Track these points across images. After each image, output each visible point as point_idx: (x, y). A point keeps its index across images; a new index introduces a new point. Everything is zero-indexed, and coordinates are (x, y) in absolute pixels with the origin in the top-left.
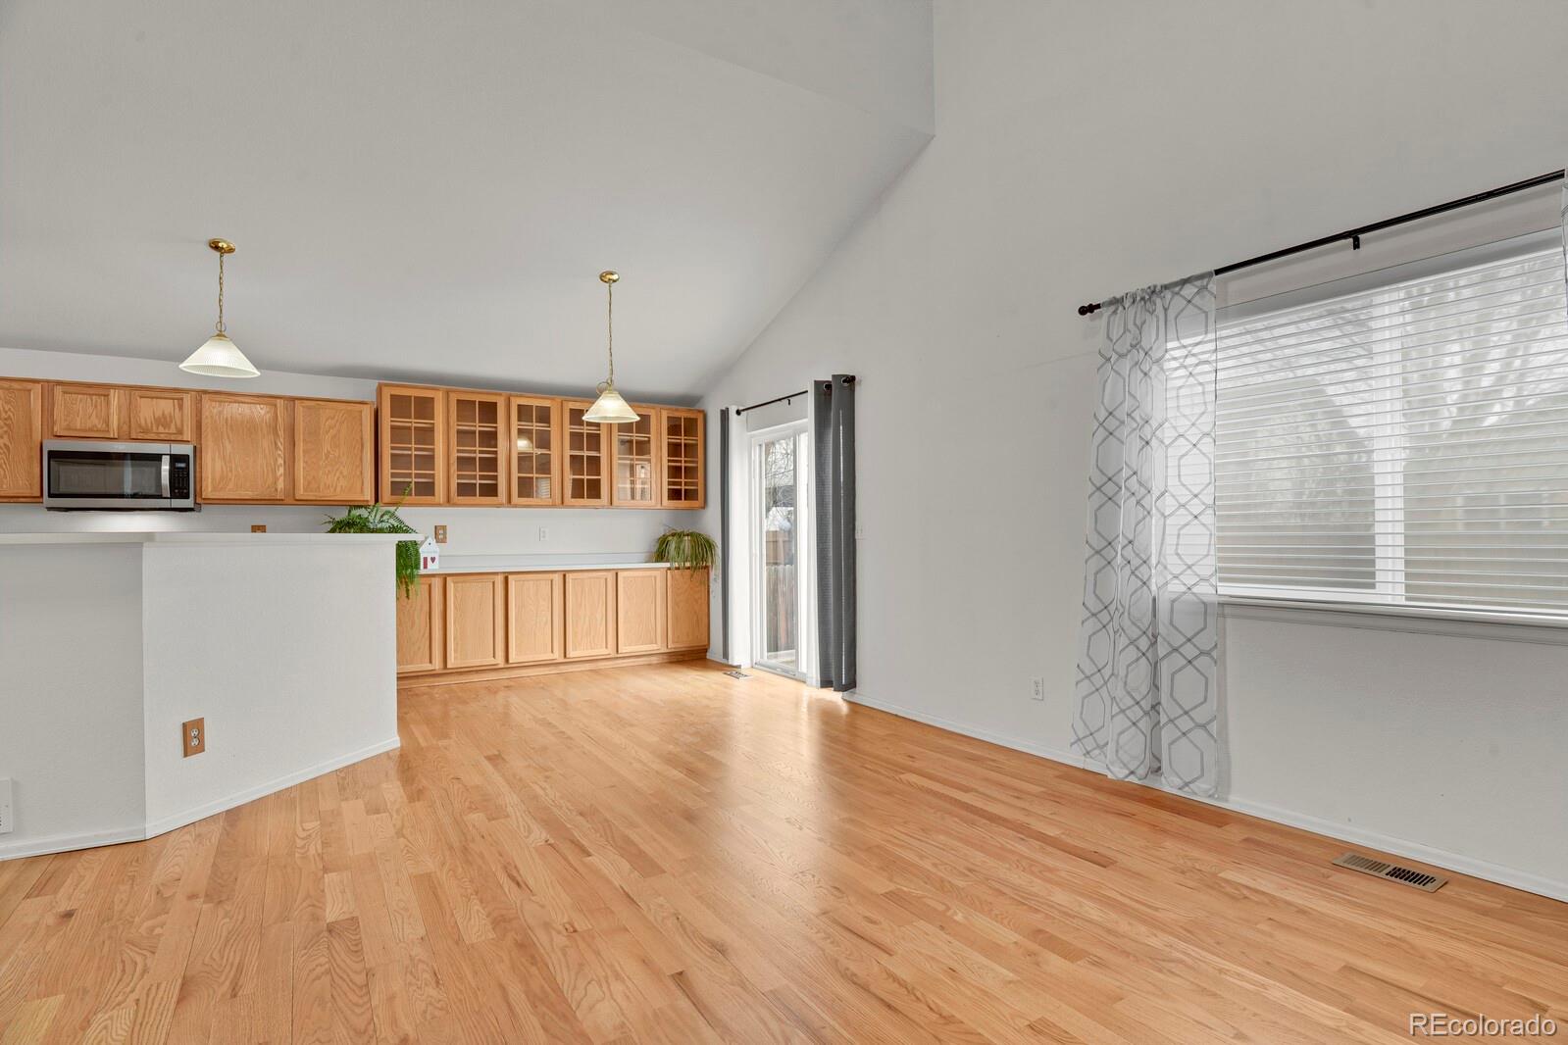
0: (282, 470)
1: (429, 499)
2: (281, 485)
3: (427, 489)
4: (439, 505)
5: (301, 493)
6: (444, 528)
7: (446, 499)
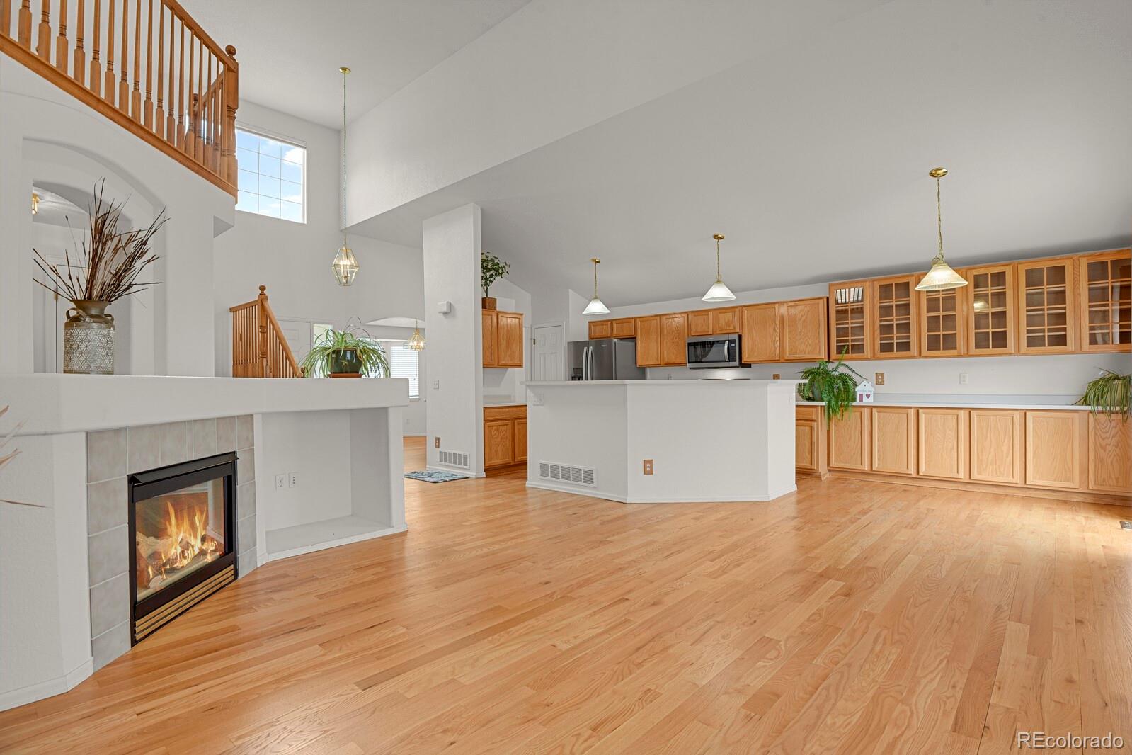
0: (778, 343)
1: (860, 355)
2: (778, 352)
3: (859, 348)
4: (867, 359)
5: (788, 356)
6: (882, 374)
7: (872, 355)
